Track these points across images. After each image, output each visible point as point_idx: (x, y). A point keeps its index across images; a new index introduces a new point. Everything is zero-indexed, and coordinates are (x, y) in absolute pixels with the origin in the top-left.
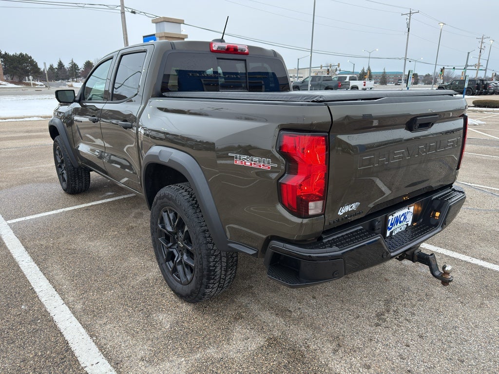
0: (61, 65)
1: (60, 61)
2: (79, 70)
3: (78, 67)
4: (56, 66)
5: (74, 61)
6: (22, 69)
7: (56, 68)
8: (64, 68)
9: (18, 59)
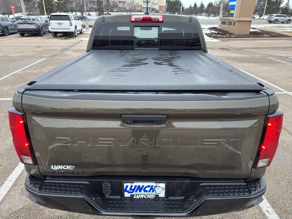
0: (195, 5)
1: (196, 3)
2: (204, 8)
3: (204, 6)
4: (193, 6)
5: (203, 3)
6: (175, 8)
7: (193, 7)
8: (197, 8)
9: (174, 3)
